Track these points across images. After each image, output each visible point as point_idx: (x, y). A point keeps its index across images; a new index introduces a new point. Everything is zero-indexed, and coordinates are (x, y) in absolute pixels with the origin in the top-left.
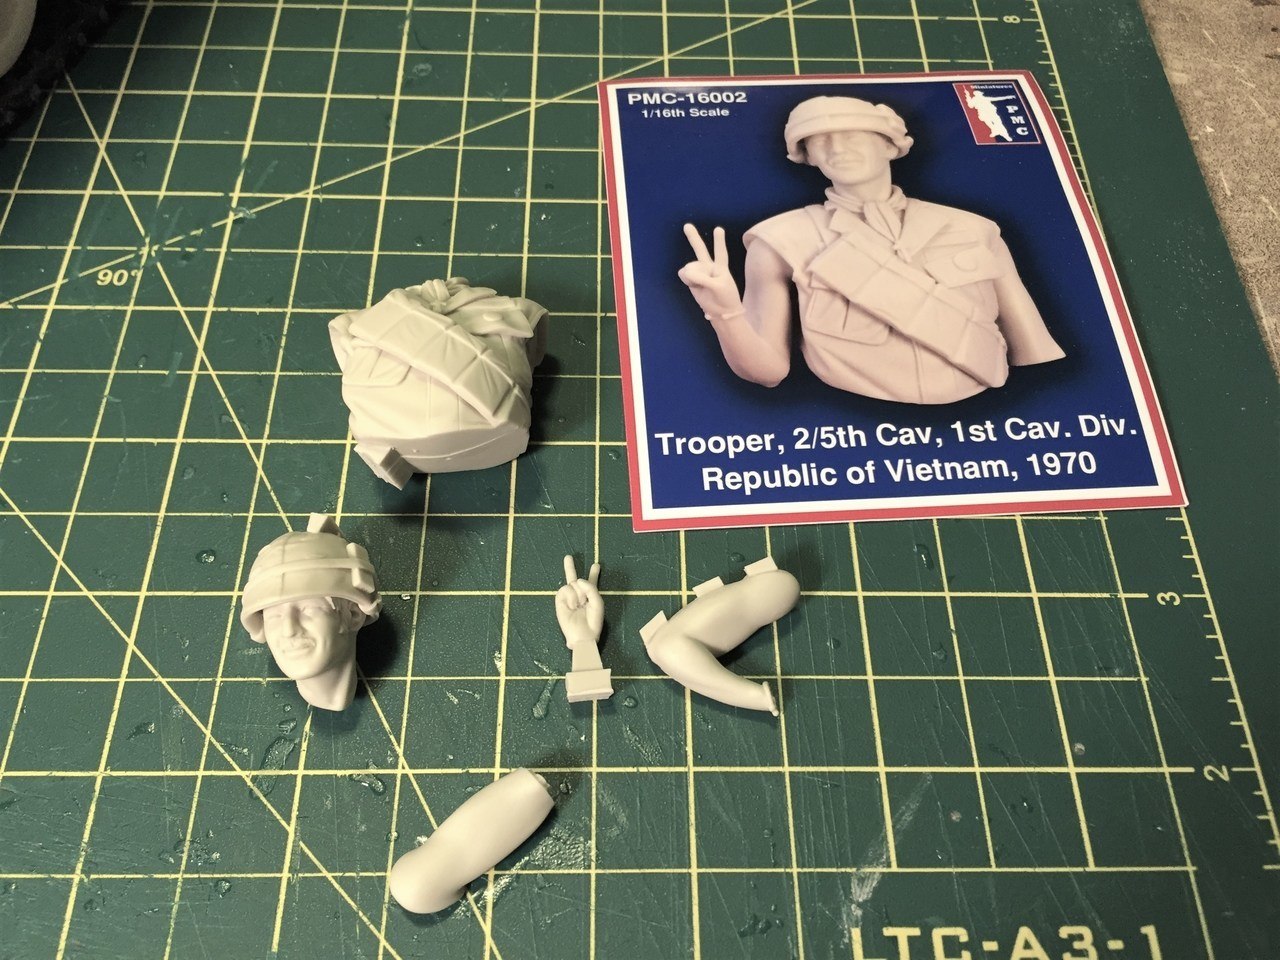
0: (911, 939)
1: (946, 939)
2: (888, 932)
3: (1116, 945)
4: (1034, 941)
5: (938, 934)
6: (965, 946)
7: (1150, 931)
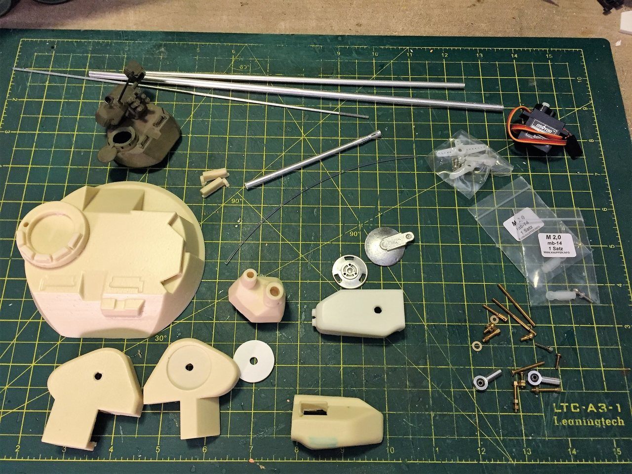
0: (566, 406)
1: (574, 406)
2: (561, 404)
3: (611, 408)
4: (593, 406)
5: (572, 405)
6: (578, 407)
7: (618, 405)
